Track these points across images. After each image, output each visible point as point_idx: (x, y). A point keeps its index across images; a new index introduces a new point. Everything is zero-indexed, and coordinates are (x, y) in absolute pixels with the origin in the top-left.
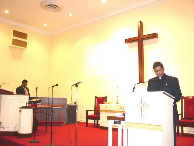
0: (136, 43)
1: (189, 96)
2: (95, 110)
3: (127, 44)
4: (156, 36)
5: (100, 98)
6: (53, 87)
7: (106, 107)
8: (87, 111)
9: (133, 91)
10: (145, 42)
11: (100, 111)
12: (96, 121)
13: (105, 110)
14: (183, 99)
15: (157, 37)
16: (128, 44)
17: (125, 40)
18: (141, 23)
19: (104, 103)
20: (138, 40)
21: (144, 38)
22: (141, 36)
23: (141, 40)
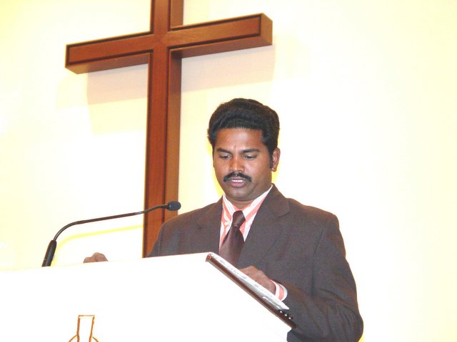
0: (137, 77)
3: (81, 80)
4: (258, 35)
9: (48, 261)
15: (267, 42)
16: (84, 76)
17: (69, 47)
20: (149, 53)
21: (184, 42)
22: (172, 32)
23: (168, 52)
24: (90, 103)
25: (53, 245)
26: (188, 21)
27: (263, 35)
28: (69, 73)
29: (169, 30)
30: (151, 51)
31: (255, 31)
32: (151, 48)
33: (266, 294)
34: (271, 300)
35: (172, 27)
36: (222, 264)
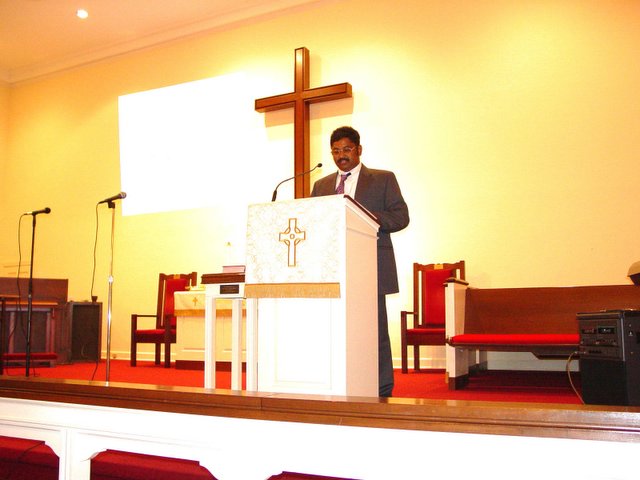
0: (290, 113)
1: (436, 263)
2: (158, 317)
3: (261, 116)
4: (346, 92)
5: (175, 278)
6: (34, 214)
7: (195, 300)
8: (134, 318)
9: (274, 199)
10: (313, 108)
11: (175, 314)
12: (163, 346)
13: (191, 310)
14: (420, 273)
15: (351, 96)
17: (256, 101)
18: (305, 52)
19: (188, 290)
20: (294, 103)
21: (311, 97)
22: (305, 92)
23: (304, 101)
24: (267, 126)
25: (275, 193)
26: (311, 87)
27: (348, 93)
28: (256, 113)
29: (303, 91)
31: (344, 91)
32: (295, 100)
35: (305, 90)
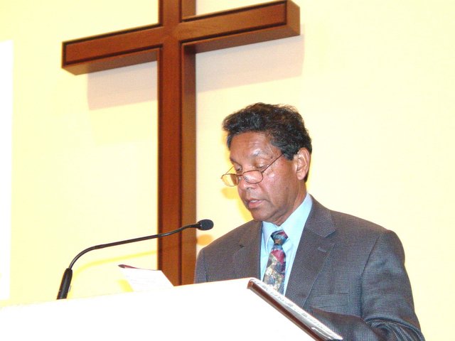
3: (80, 82)
4: (284, 23)
9: (63, 293)
16: (83, 79)
17: (65, 45)
20: (158, 49)
21: (199, 35)
22: (183, 23)
23: (180, 47)
25: (68, 274)
26: (202, 10)
27: (290, 24)
28: (66, 74)
29: (181, 21)
30: (160, 46)
31: (281, 20)
32: (161, 43)
33: (315, 325)
34: (322, 331)
35: (184, 18)
36: (265, 290)
